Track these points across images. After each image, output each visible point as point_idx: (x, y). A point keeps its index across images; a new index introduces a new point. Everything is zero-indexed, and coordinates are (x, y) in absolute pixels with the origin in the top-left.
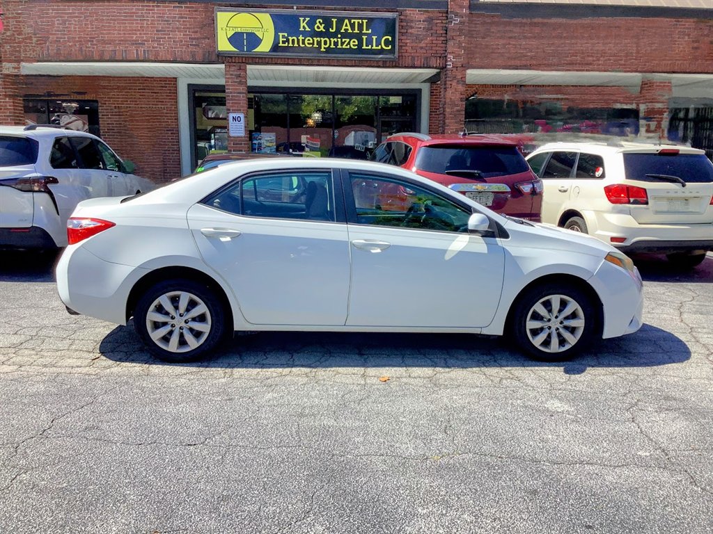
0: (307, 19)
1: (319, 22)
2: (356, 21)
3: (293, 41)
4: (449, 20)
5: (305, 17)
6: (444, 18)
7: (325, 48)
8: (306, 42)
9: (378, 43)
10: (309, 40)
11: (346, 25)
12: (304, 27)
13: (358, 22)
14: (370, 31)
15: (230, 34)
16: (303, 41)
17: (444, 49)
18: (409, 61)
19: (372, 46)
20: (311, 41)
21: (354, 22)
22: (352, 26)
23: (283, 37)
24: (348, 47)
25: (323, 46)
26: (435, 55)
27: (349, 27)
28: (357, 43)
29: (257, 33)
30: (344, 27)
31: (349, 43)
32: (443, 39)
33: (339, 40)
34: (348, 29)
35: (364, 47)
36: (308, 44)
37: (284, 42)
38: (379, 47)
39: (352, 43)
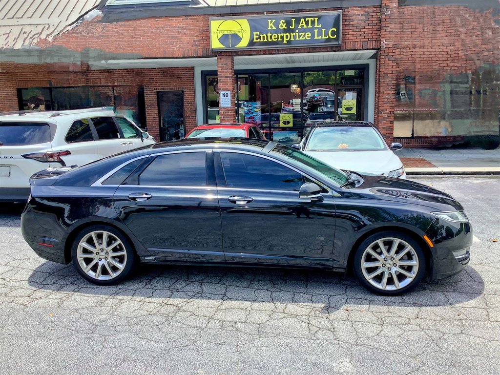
0: (274, 21)
1: (282, 22)
2: (310, 19)
3: (264, 37)
4: (382, 13)
5: (272, 19)
6: (378, 11)
7: (286, 41)
8: (273, 37)
9: (326, 34)
10: (275, 36)
11: (302, 23)
12: (271, 27)
13: (311, 20)
14: (320, 26)
15: (220, 35)
16: (271, 37)
17: (378, 34)
18: (351, 46)
19: (322, 37)
20: (277, 37)
21: (308, 20)
22: (307, 23)
23: (257, 35)
24: (304, 38)
25: (285, 39)
26: (371, 40)
27: (304, 24)
28: (310, 35)
29: (238, 34)
30: (301, 24)
31: (304, 36)
32: (378, 27)
33: (297, 34)
34: (304, 26)
35: (316, 38)
36: (275, 38)
37: (257, 39)
38: (327, 37)
39: (306, 36)
